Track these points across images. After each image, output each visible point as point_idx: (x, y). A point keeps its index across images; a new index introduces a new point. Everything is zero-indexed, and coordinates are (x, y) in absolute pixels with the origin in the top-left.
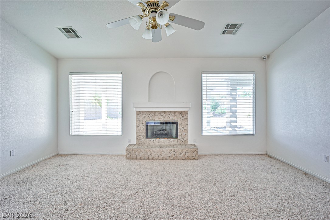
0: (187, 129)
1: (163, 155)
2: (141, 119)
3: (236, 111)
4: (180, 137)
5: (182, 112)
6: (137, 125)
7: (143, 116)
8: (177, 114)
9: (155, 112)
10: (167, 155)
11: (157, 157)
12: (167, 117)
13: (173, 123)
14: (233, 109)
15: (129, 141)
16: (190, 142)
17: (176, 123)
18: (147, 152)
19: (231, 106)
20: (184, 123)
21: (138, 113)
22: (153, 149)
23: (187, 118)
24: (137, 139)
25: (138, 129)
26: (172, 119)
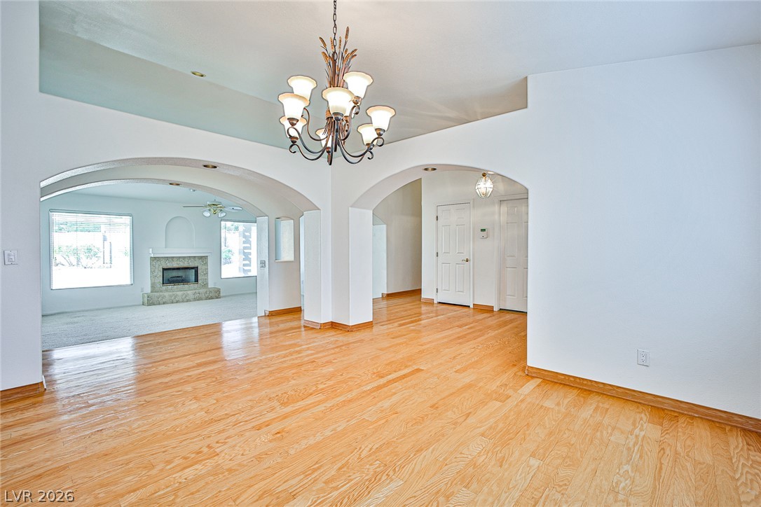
0: (207, 273)
1: (187, 298)
2: (157, 266)
3: (250, 254)
4: (200, 282)
5: (202, 257)
6: (151, 272)
7: (159, 263)
8: (197, 258)
9: (173, 257)
10: (192, 297)
11: (181, 300)
12: (186, 262)
13: (192, 268)
14: (246, 251)
15: (142, 290)
16: (211, 285)
17: (196, 269)
18: (171, 296)
19: (245, 248)
20: (204, 267)
21: (153, 259)
22: (178, 293)
23: (207, 263)
24: (152, 287)
25: (153, 276)
26: (192, 265)
